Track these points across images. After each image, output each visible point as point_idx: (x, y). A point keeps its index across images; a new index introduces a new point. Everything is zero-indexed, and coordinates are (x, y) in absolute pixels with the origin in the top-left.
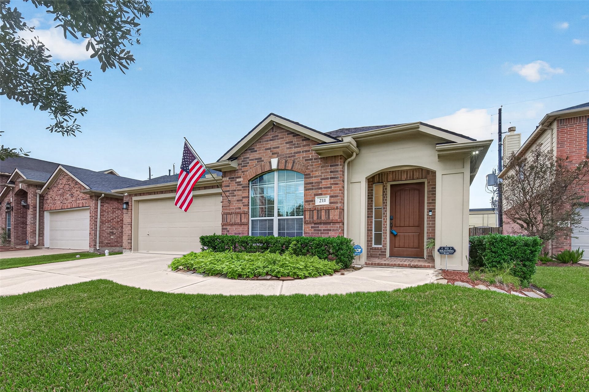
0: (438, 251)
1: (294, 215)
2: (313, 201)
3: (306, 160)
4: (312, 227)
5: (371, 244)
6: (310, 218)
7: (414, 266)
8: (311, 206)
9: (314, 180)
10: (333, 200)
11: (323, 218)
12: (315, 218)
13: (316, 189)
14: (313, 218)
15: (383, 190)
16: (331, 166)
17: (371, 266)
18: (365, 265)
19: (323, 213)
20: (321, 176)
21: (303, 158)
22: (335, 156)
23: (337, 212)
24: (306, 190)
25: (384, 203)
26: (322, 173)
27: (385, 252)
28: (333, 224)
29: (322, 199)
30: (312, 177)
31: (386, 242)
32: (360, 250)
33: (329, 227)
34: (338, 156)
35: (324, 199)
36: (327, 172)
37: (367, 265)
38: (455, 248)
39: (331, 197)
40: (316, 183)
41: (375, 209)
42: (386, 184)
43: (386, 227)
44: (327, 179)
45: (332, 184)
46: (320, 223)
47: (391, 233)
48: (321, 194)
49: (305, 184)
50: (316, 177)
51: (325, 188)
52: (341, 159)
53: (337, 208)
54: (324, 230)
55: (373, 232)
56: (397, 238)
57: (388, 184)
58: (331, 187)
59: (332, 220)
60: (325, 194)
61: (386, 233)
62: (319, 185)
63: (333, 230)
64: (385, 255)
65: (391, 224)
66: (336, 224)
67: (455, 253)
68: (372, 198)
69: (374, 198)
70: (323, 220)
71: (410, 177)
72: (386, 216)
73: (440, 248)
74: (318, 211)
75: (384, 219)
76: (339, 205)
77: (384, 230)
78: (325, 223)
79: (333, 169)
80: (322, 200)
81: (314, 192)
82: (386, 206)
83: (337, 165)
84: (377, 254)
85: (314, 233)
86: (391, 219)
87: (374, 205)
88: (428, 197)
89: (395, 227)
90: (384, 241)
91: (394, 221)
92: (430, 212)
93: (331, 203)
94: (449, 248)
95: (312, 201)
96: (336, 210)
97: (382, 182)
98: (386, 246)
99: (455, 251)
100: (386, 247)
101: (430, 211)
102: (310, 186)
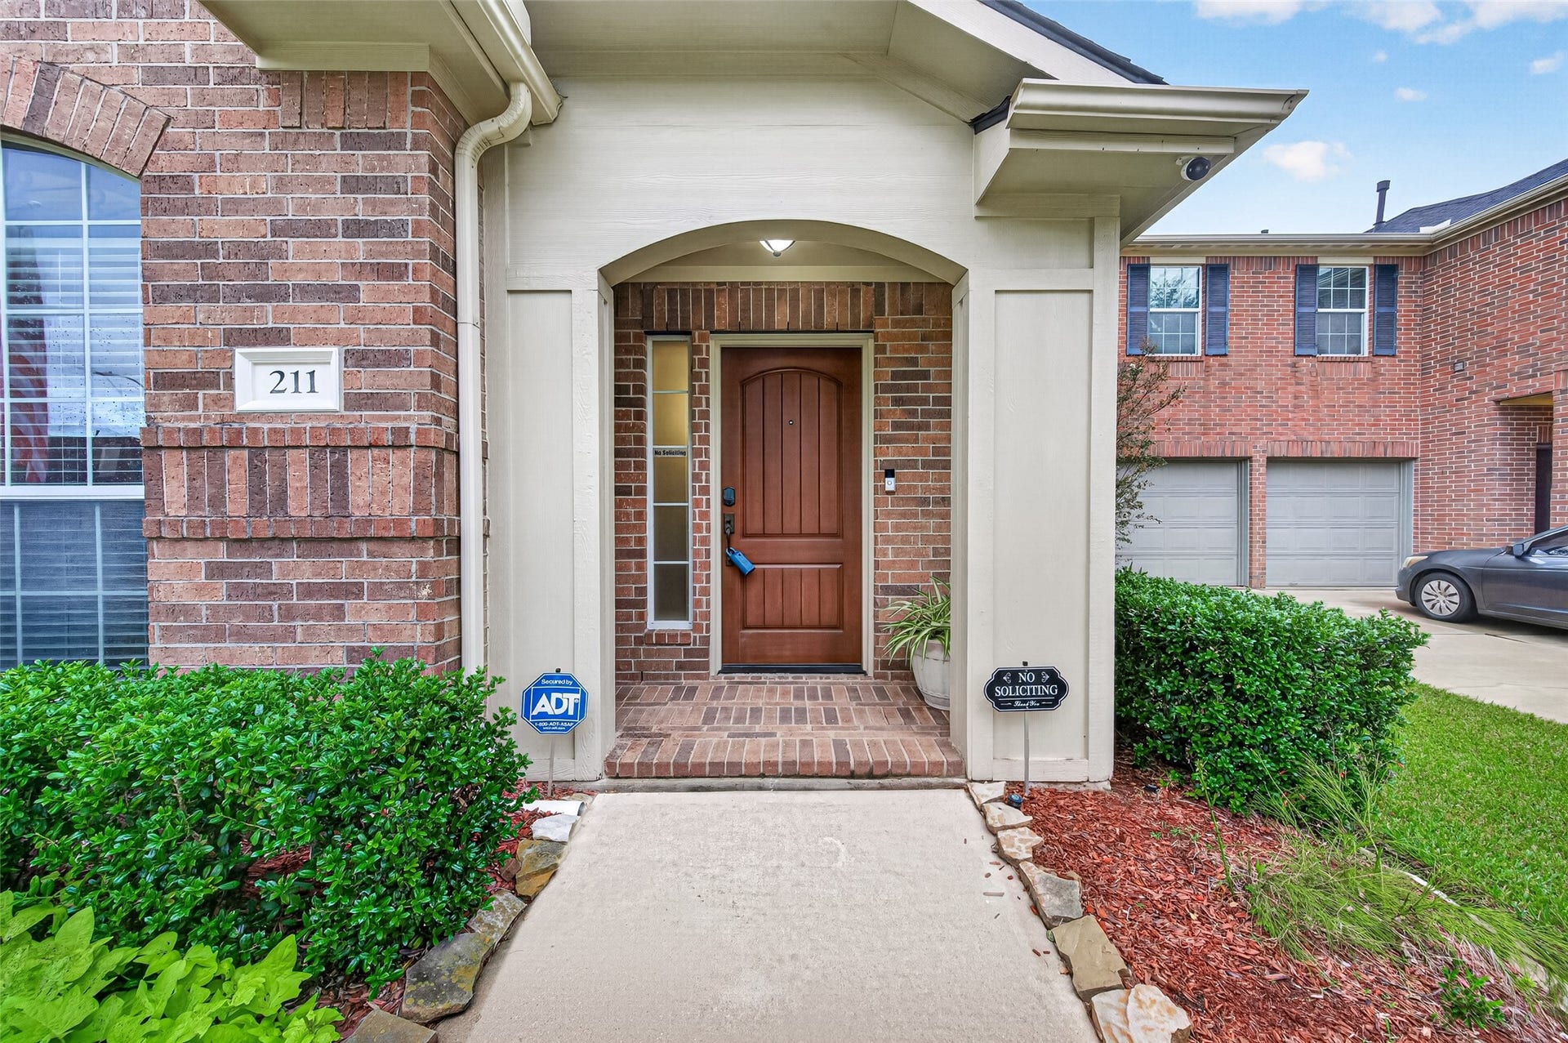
0: (990, 691)
1: (83, 479)
2: (218, 379)
3: (155, 76)
4: (216, 571)
5: (642, 616)
6: (194, 498)
7: (866, 770)
8: (202, 417)
9: (223, 229)
10: (367, 380)
11: (299, 505)
12: (237, 504)
13: (237, 295)
14: (217, 502)
15: (692, 367)
16: (351, 142)
17: (639, 782)
18: (605, 781)
19: (298, 471)
20: (274, 206)
21: (131, 53)
22: (378, 78)
23: (401, 469)
24: (156, 295)
25: (694, 428)
26: (281, 184)
27: (706, 653)
28: (373, 546)
29: (288, 370)
30: (205, 207)
31: (708, 606)
32: (570, 700)
33: (343, 568)
34: (399, 76)
35: (303, 372)
36: (323, 184)
37: (619, 774)
38: (1064, 675)
39: (356, 358)
40: (235, 250)
41: (656, 453)
42: (704, 338)
43: (705, 541)
44: (322, 229)
45: (359, 270)
46: (281, 542)
47: (729, 563)
48: (278, 337)
49: (153, 250)
50: (233, 206)
51: (305, 291)
52: (418, 99)
53: (400, 444)
54: (308, 591)
55: (650, 562)
56: (754, 590)
57: (712, 344)
58: (351, 294)
59: (368, 521)
60: (312, 338)
61: (707, 566)
62: (260, 270)
63: (378, 590)
64: (706, 666)
65: (726, 522)
66: (395, 548)
67: (1065, 702)
68: (641, 403)
69: (649, 399)
70: (300, 522)
71: (806, 321)
72: (705, 490)
73: (999, 678)
74: (256, 451)
75: (697, 503)
76: (414, 419)
77: (697, 553)
78: (316, 543)
79: (361, 162)
80: (289, 380)
81: (224, 315)
82: (705, 440)
83: (396, 142)
84: (666, 666)
85: (230, 612)
86: (726, 503)
87: (649, 436)
88: (878, 414)
89: (745, 535)
90: (698, 604)
91: (737, 510)
92: (887, 476)
93: (354, 401)
94: (1038, 672)
95: (208, 380)
96: (393, 456)
97: (688, 333)
98: (708, 626)
99: (1062, 688)
100: (708, 631)
101: (890, 473)
102: (183, 272)
